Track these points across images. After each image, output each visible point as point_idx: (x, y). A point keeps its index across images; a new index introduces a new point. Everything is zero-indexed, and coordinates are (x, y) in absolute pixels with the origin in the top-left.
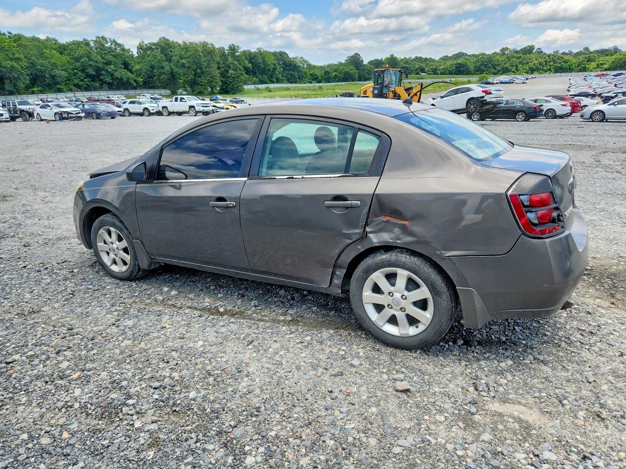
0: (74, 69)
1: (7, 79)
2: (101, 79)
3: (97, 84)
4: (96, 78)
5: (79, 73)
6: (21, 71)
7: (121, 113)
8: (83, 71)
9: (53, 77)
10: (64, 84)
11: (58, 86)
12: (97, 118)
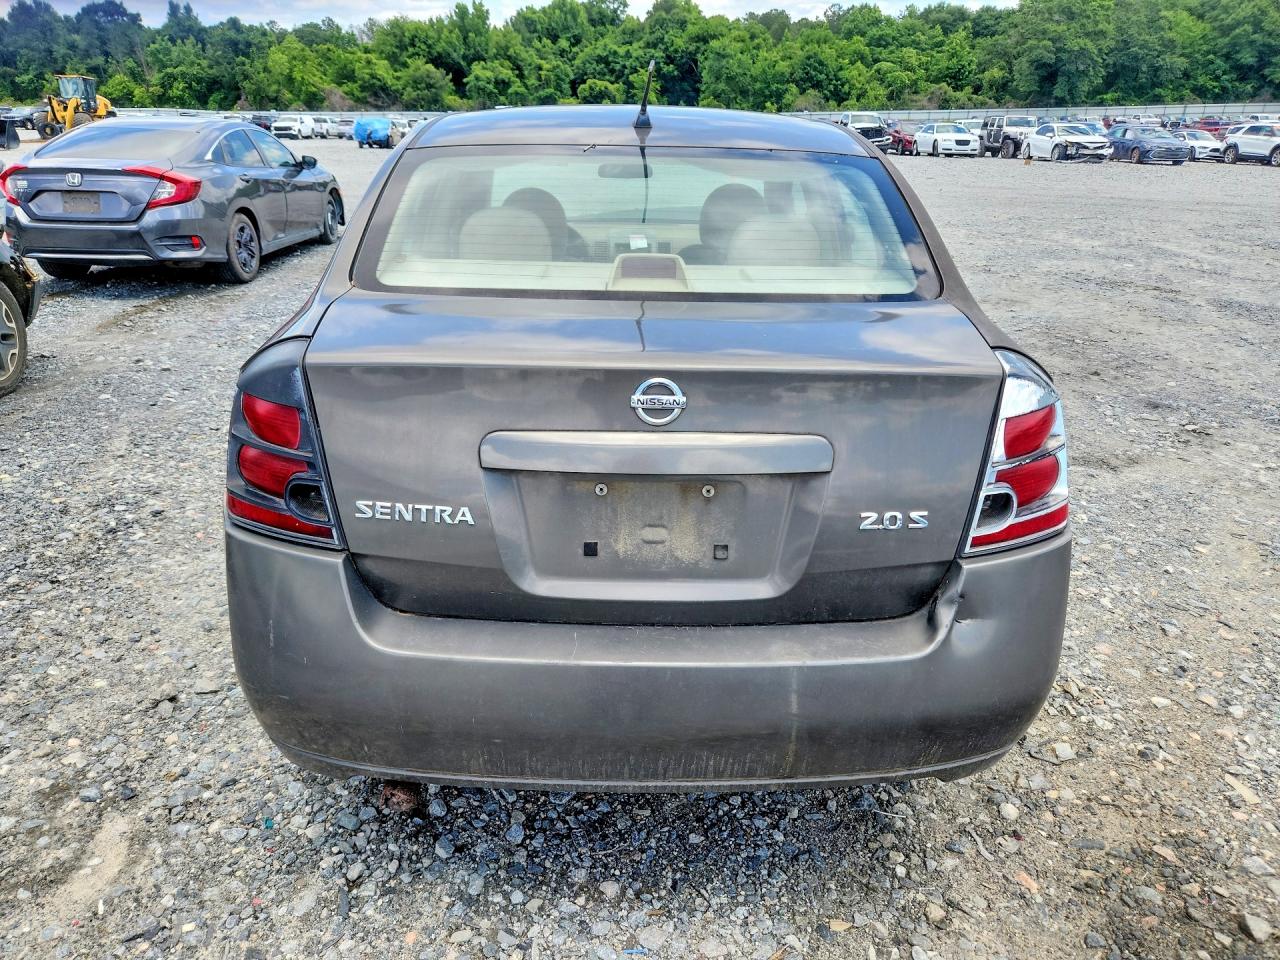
0: (1208, 52)
1: (1064, 74)
2: (1263, 75)
3: (1249, 87)
4: (1251, 74)
5: (1218, 61)
6: (1096, 58)
7: (1217, 154)
8: (1227, 57)
9: (1155, 70)
10: (1171, 87)
11: (1158, 91)
12: (1140, 162)
